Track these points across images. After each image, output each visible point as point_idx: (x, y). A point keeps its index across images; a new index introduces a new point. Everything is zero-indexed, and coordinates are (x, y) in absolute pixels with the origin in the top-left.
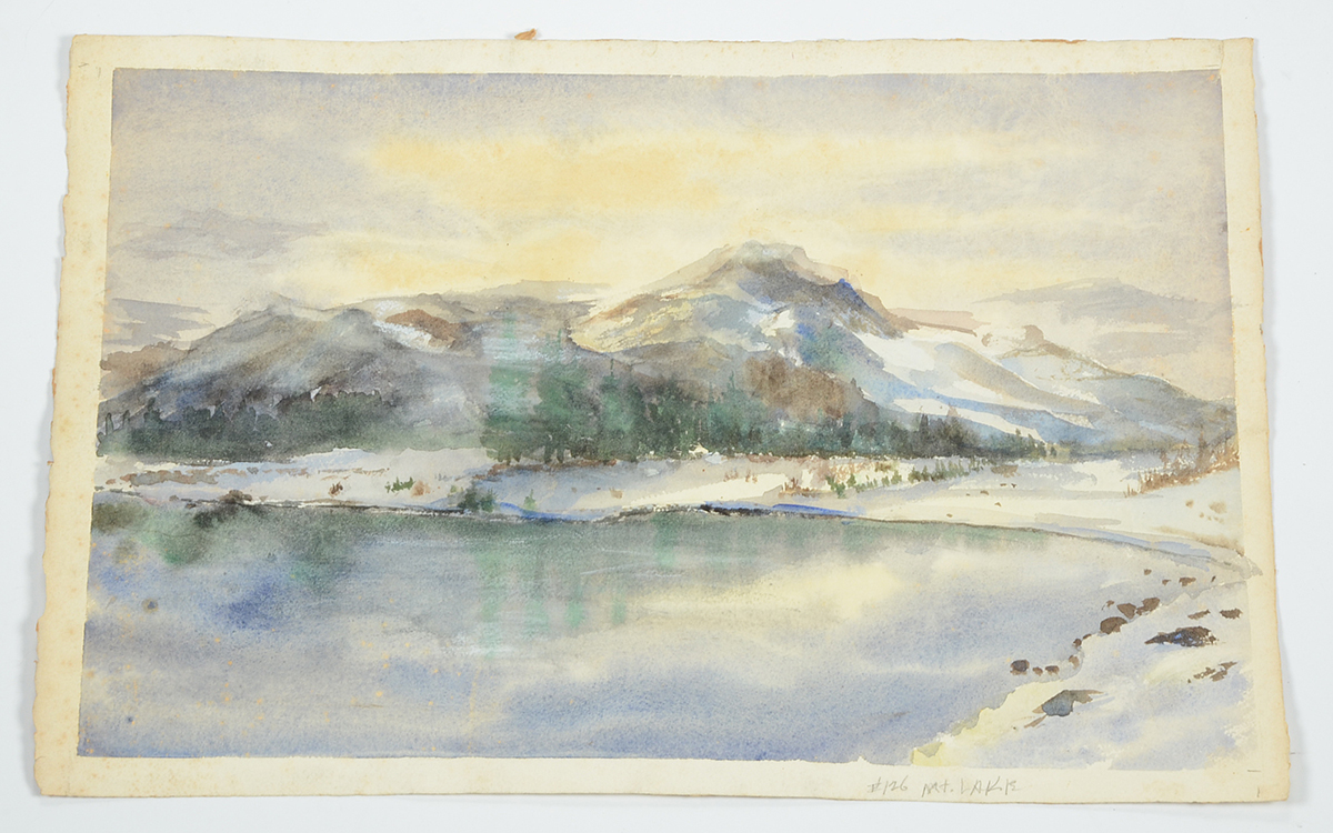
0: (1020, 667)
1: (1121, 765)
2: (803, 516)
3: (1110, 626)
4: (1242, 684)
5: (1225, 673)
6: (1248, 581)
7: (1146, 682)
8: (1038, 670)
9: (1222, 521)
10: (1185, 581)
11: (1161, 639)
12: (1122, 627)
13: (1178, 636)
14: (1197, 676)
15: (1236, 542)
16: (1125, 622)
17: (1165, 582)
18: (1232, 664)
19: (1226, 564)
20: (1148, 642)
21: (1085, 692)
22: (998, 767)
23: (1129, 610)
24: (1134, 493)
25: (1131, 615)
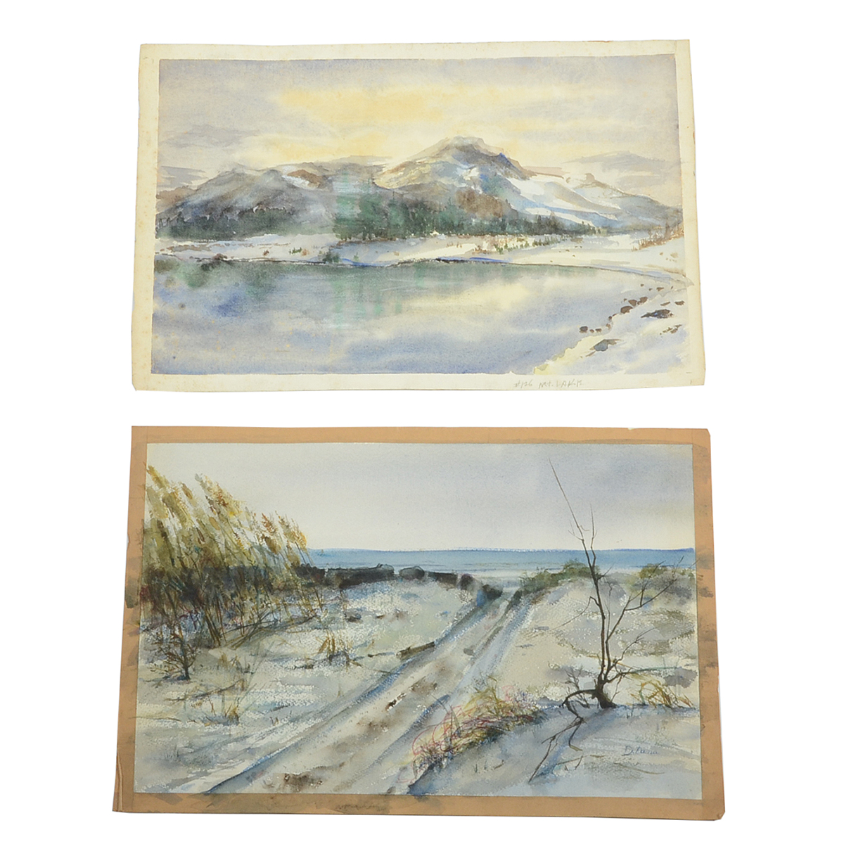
0: (584, 329)
1: (629, 372)
2: (483, 262)
3: (625, 310)
4: (684, 334)
5: (677, 330)
6: (688, 288)
7: (641, 335)
8: (592, 331)
9: (676, 261)
10: (659, 289)
11: (648, 315)
12: (631, 310)
13: (656, 314)
14: (664, 332)
15: (682, 270)
16: (632, 308)
17: (650, 289)
18: (680, 325)
19: (678, 281)
20: (642, 317)
21: (614, 340)
22: (574, 374)
23: (634, 302)
24: (636, 250)
25: (635, 305)
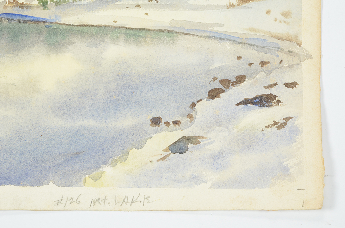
0: (156, 121)
1: (217, 186)
2: (19, 21)
3: (214, 94)
4: (296, 131)
5: (285, 124)
6: (303, 63)
7: (235, 131)
8: (167, 124)
9: (288, 23)
10: (263, 64)
11: (246, 102)
12: (222, 95)
13: (257, 100)
14: (268, 127)
15: (296, 37)
16: (223, 91)
17: (250, 64)
18: (290, 118)
19: (290, 52)
20: (238, 105)
21: (197, 137)
22: (139, 187)
23: (227, 83)
24: (233, 6)
25: (228, 87)
